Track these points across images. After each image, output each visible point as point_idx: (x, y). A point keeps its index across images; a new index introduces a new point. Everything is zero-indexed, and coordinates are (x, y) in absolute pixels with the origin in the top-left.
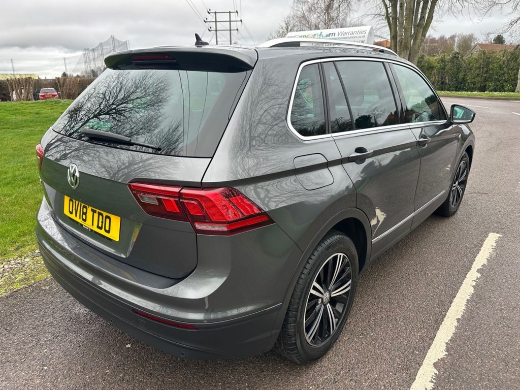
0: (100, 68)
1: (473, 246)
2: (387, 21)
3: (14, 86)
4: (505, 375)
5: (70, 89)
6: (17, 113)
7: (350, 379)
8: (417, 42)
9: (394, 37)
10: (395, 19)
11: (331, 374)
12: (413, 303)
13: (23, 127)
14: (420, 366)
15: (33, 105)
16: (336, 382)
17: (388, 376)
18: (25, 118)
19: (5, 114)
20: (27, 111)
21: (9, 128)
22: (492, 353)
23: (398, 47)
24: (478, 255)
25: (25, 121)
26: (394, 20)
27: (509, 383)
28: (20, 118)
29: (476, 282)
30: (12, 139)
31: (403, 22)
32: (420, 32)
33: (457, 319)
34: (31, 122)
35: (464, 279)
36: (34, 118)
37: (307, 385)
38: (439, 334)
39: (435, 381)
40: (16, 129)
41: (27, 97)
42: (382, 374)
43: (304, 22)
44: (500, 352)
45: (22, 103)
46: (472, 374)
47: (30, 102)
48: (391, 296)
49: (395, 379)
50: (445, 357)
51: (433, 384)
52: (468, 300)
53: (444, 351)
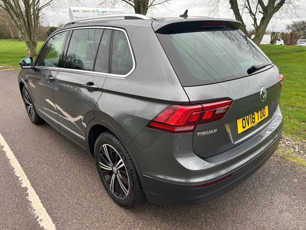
29: (20, 181)
33: (10, 160)
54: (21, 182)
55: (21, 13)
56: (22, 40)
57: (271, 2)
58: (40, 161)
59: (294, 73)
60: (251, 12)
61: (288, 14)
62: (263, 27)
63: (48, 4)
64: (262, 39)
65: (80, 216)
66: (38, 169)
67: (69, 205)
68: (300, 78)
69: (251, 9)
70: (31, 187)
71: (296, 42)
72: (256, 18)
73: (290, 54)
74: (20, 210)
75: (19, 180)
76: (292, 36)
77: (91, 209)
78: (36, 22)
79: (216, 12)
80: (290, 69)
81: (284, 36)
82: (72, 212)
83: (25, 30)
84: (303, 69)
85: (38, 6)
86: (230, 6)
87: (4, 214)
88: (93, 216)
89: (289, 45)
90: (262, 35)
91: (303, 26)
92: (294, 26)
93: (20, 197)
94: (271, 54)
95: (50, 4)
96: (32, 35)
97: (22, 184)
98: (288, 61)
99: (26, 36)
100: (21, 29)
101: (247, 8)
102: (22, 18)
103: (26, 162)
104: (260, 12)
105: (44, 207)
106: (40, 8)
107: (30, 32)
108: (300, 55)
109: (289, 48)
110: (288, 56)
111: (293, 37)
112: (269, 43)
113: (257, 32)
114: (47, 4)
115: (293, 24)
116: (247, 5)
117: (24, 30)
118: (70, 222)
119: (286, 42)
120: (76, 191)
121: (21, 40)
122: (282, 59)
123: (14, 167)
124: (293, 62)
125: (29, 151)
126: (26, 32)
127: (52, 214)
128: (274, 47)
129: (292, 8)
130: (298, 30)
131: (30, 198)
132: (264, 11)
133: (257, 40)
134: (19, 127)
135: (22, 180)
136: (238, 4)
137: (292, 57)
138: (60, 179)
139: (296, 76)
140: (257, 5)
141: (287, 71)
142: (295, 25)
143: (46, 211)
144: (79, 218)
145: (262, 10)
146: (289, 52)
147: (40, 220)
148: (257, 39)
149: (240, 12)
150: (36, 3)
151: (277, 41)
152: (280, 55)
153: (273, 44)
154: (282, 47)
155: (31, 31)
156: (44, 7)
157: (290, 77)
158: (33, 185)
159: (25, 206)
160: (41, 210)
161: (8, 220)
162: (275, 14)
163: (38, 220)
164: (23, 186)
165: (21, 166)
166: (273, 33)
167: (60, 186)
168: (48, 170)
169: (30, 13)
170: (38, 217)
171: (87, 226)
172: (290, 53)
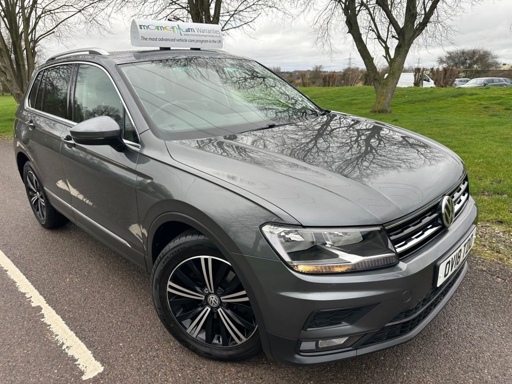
29: (28, 298)
54: (31, 300)
55: (4, 47)
56: (5, 94)
57: (408, 21)
58: (57, 269)
59: (450, 127)
60: (379, 37)
61: (437, 40)
62: (399, 59)
63: (51, 32)
64: (399, 79)
65: (129, 338)
66: (55, 280)
67: (111, 325)
68: (459, 133)
69: (380, 32)
70: (47, 305)
71: (452, 83)
72: (389, 46)
73: (445, 100)
74: (33, 338)
75: (26, 297)
76: (446, 74)
77: (145, 327)
78: (31, 62)
79: (326, 38)
80: (445, 122)
81: (434, 74)
82: (116, 333)
83: (13, 75)
84: (464, 121)
85: (33, 36)
86: (347, 29)
87: (8, 344)
88: (149, 336)
89: (443, 87)
90: (398, 72)
91: (463, 58)
92: (449, 58)
93: (30, 320)
94: (415, 101)
95: (54, 32)
96: (24, 83)
97: (32, 302)
98: (441, 110)
99: (15, 85)
100: (6, 74)
101: (373, 31)
102: (6, 54)
103: (35, 273)
104: (393, 37)
105: (72, 330)
106: (38, 39)
107: (21, 78)
108: (459, 101)
109: (442, 92)
110: (441, 104)
111: (448, 74)
112: (413, 85)
113: (392, 68)
114: (49, 31)
115: (448, 55)
116: (373, 26)
117: (11, 75)
118: (115, 346)
119: (437, 83)
120: (120, 305)
121: (3, 94)
122: (432, 109)
123: (16, 280)
124: (450, 112)
125: (37, 257)
126: (14, 78)
127: (85, 338)
128: (419, 91)
129: (441, 29)
130: (456, 64)
131: (47, 320)
132: (398, 34)
133: (392, 80)
134: (17, 223)
135: (31, 297)
136: (359, 26)
137: (447, 105)
138: (93, 292)
139: (452, 132)
140: (387, 26)
141: (440, 126)
142: (451, 57)
143: (75, 335)
144: (129, 340)
145: (396, 34)
146: (442, 97)
147: (67, 347)
148: (392, 77)
149: (364, 38)
150: (30, 31)
151: (424, 81)
152: (429, 102)
153: (419, 86)
154: (431, 91)
155: (23, 77)
156: (43, 37)
157: (445, 133)
158: (49, 302)
159: (41, 331)
160: (67, 334)
161: (16, 351)
162: (416, 39)
163: (64, 347)
164: (33, 305)
165: (27, 278)
166: (417, 70)
167: (93, 300)
168: (73, 281)
169: (20, 47)
170: (63, 344)
171: (141, 349)
172: (444, 98)
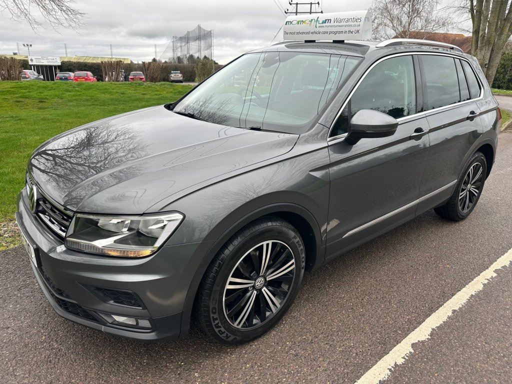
0: (186, 55)
1: (500, 248)
2: (470, 15)
3: (107, 68)
4: (483, 365)
5: (153, 73)
6: (106, 92)
7: (326, 342)
8: (502, 38)
9: (476, 32)
10: (480, 12)
11: (310, 336)
12: (413, 290)
13: (110, 105)
14: (397, 344)
15: (121, 86)
16: (312, 343)
17: (363, 347)
18: (112, 97)
19: (96, 92)
20: (115, 91)
21: (97, 105)
22: (477, 345)
23: (479, 42)
24: (502, 256)
25: (112, 100)
26: (478, 13)
27: (484, 373)
28: (108, 96)
29: (489, 280)
30: (98, 114)
31: (488, 16)
32: (507, 26)
33: (453, 310)
34: (116, 101)
35: (477, 276)
36: (119, 97)
37: (285, 340)
38: (428, 320)
39: (407, 358)
40: (103, 106)
41: (117, 79)
42: (357, 344)
43: (386, 15)
44: (486, 345)
45: (111, 84)
46: (448, 359)
47: (118, 83)
48: (393, 281)
49: (369, 350)
50: (427, 340)
51: (404, 360)
52: (472, 295)
53: (427, 335)
70: (489, 268)
97: (492, 276)
131: (507, 263)
135: (486, 279)
164: (495, 275)
